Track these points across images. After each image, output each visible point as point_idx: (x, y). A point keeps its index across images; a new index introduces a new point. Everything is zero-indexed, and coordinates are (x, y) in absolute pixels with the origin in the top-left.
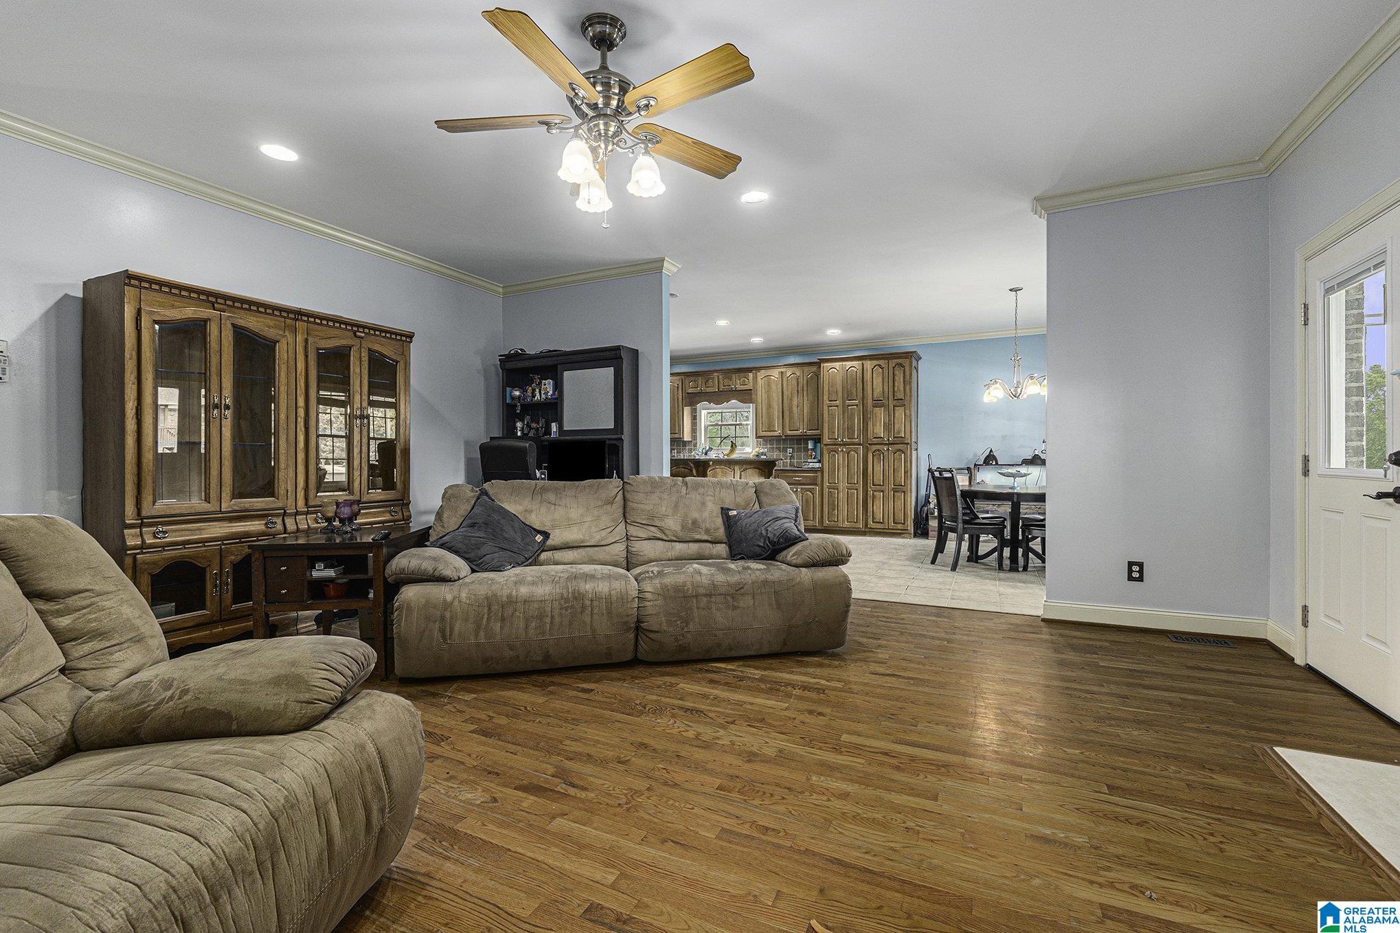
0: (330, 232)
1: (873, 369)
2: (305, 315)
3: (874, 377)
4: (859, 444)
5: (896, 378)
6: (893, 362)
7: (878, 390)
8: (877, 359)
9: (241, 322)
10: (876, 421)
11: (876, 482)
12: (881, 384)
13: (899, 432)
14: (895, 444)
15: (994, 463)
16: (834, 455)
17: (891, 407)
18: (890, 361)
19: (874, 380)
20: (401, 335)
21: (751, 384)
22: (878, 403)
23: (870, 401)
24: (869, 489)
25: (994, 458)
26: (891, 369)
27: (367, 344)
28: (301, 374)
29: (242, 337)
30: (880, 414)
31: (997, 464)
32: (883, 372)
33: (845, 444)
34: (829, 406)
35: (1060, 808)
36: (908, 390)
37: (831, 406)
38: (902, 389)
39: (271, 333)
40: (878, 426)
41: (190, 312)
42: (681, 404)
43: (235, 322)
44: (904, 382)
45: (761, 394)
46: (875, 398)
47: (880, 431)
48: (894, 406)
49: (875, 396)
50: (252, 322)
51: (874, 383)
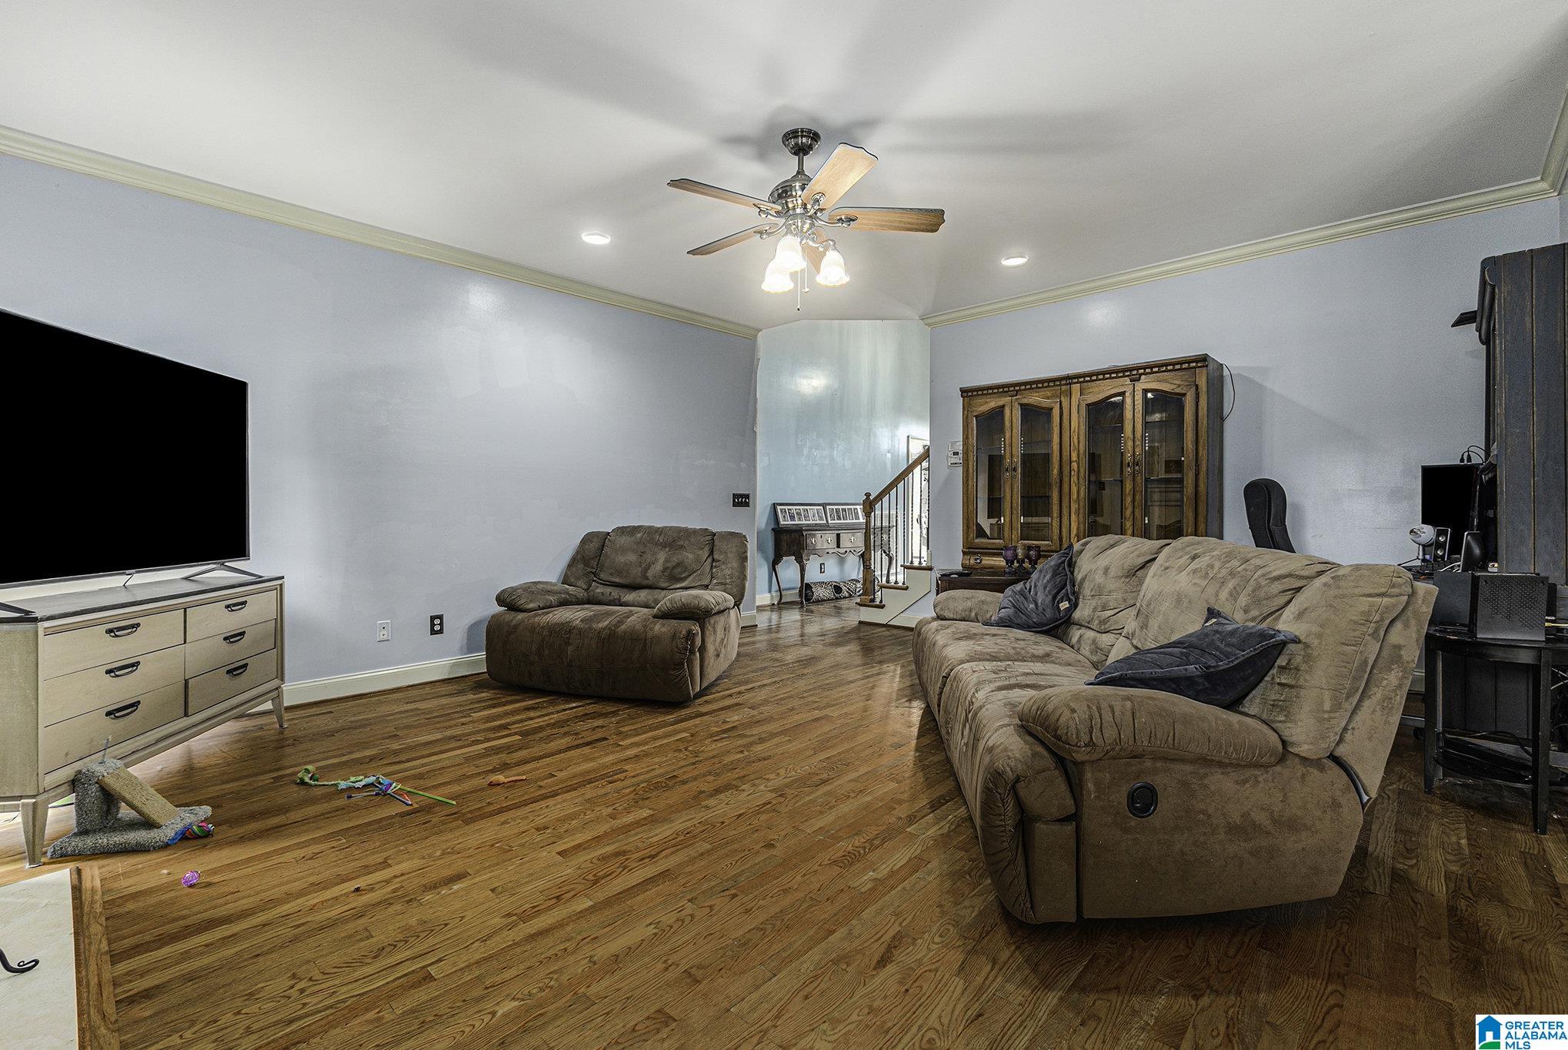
0: (1179, 265)
2: (1075, 378)
9: (1025, 401)
20: (1189, 362)
27: (1140, 386)
28: (1074, 431)
29: (1028, 411)
35: (462, 915)
39: (1045, 403)
41: (993, 403)
43: (1021, 402)
50: (1035, 398)
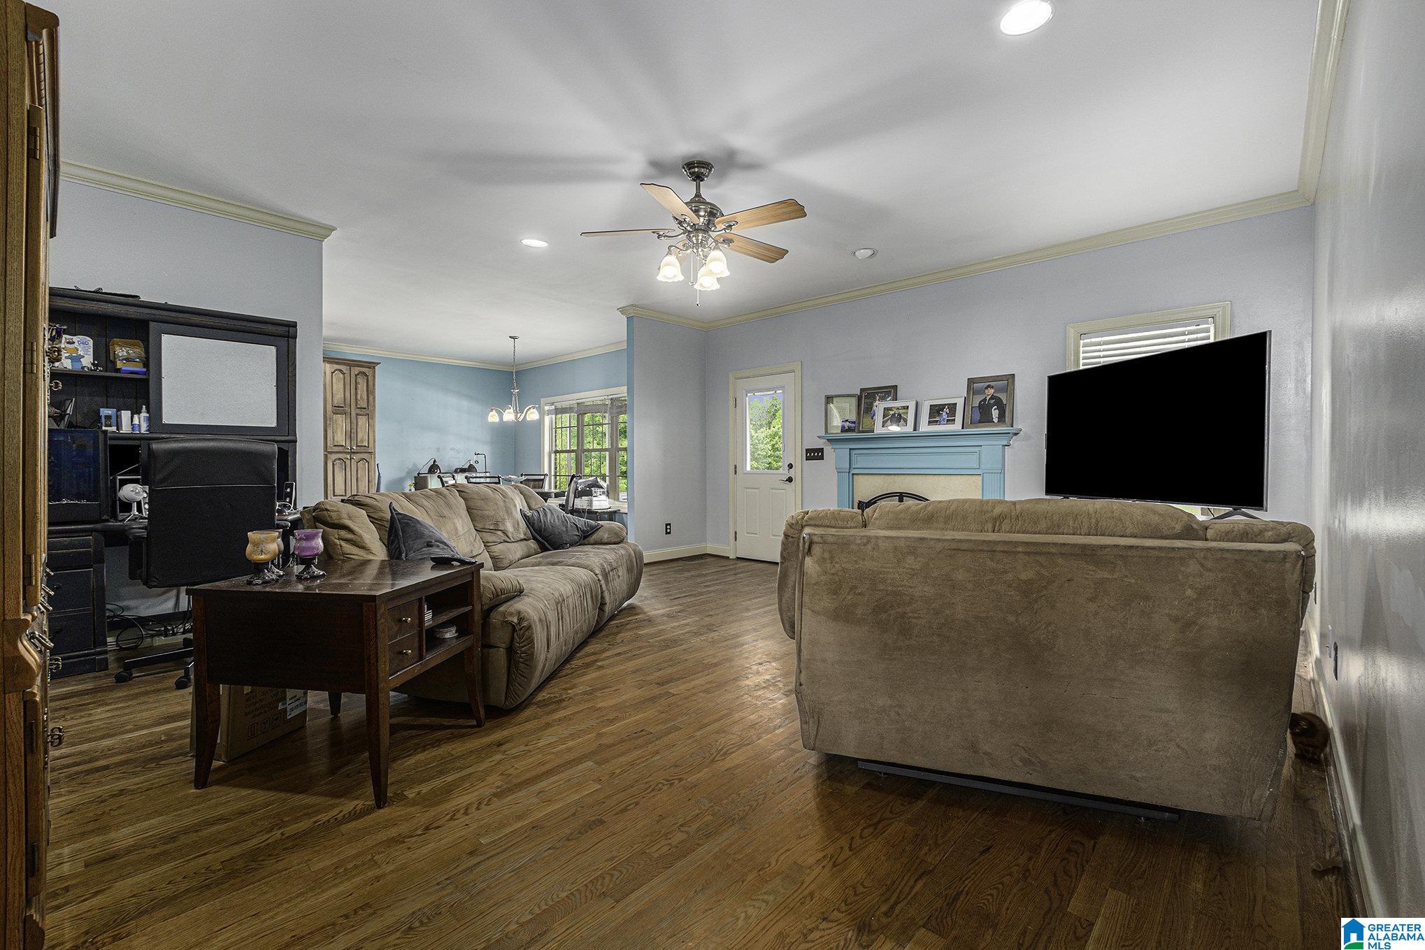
1: (332, 373)
5: (359, 386)
6: (356, 370)
8: (337, 363)
12: (342, 390)
13: (362, 441)
14: (359, 453)
17: (354, 415)
18: (352, 368)
19: (334, 384)
26: (353, 375)
30: (342, 421)
32: (344, 379)
36: (371, 399)
38: (365, 398)
44: (367, 391)
47: (340, 438)
48: (357, 414)
49: (336, 402)
51: (334, 389)
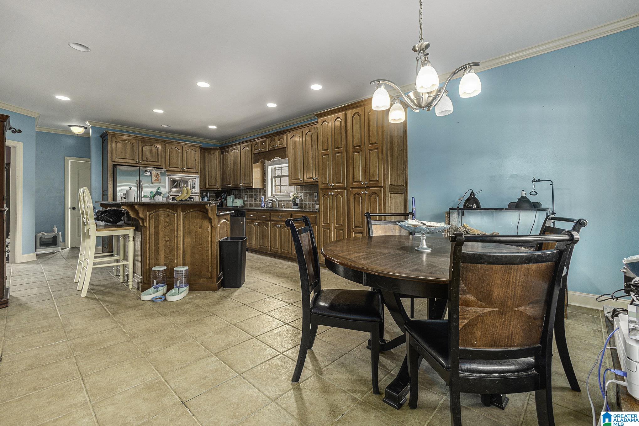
1: (353, 117)
3: (354, 125)
4: (344, 188)
5: (371, 123)
6: (368, 108)
7: (357, 136)
8: (355, 108)
10: (356, 166)
11: (357, 224)
12: (359, 131)
13: (374, 175)
14: (372, 187)
15: (475, 207)
16: (327, 198)
17: (367, 151)
18: (365, 108)
19: (354, 127)
21: (285, 143)
22: (357, 149)
23: (350, 148)
24: (352, 231)
25: (476, 201)
26: (366, 115)
30: (359, 158)
31: (478, 207)
32: (361, 119)
33: (334, 188)
34: (323, 155)
36: (380, 133)
37: (324, 155)
38: (376, 133)
40: (357, 171)
42: (250, 162)
44: (377, 125)
45: (290, 151)
46: (355, 144)
48: (370, 150)
49: (355, 142)
51: (354, 131)
